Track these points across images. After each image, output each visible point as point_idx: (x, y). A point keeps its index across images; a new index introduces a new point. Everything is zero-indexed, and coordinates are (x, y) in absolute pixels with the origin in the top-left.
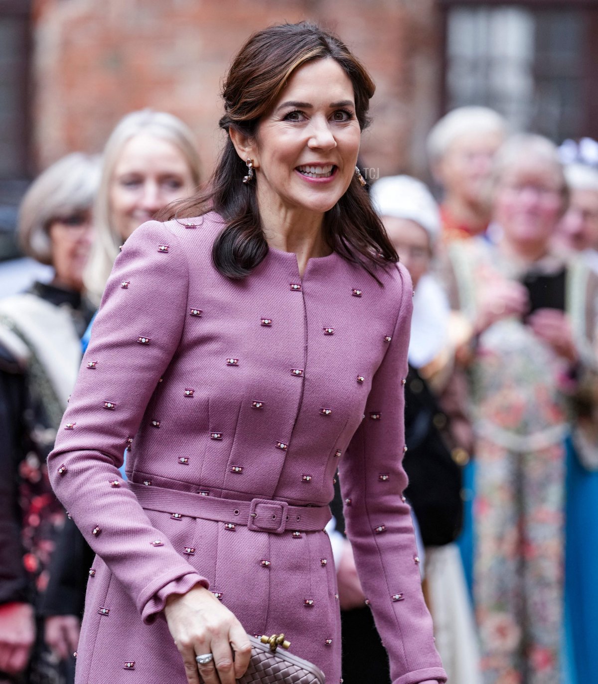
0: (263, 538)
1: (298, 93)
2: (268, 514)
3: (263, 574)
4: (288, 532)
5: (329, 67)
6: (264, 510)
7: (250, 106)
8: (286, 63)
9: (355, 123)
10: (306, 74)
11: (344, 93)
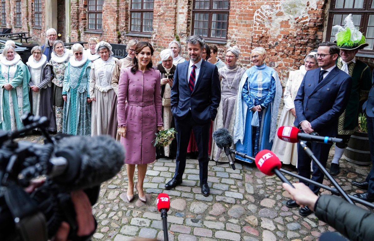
0: (141, 107)
1: (143, 51)
2: (142, 104)
3: (141, 112)
4: (145, 106)
5: (148, 48)
6: (141, 104)
7: (137, 51)
8: (142, 46)
9: (151, 55)
10: (144, 48)
11: (149, 51)
